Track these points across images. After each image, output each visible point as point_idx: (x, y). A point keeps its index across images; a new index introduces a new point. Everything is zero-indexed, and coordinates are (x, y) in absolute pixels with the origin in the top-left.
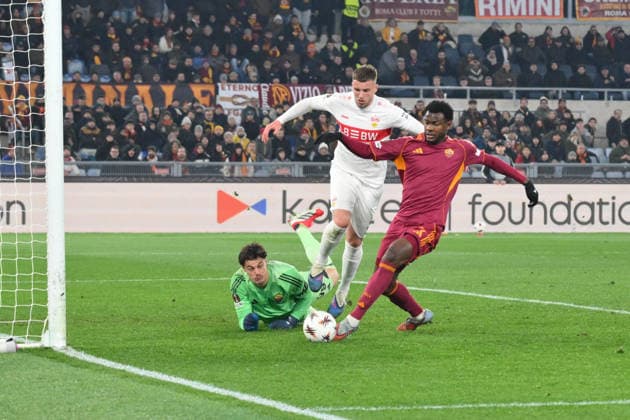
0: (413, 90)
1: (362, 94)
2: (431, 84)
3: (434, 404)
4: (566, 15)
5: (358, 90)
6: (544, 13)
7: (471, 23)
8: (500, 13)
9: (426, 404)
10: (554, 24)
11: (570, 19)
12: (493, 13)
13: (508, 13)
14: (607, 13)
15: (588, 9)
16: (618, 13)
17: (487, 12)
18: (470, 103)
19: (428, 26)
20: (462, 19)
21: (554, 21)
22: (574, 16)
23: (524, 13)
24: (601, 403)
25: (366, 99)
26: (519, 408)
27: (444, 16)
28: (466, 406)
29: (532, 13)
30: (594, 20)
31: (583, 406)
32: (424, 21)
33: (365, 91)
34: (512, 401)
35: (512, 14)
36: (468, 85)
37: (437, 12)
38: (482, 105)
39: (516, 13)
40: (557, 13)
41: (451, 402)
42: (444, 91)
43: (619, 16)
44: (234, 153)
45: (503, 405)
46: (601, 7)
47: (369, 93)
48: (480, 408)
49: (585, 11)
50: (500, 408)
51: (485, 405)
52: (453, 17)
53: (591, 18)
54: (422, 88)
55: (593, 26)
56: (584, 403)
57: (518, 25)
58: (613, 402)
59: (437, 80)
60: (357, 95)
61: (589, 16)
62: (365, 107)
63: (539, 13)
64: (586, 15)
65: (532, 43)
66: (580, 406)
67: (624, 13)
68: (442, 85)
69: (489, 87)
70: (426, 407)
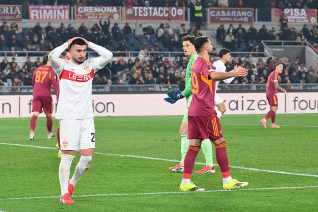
0: (2, 53)
2: (10, 50)
3: (16, 197)
4: (70, 18)
6: (60, 18)
7: (28, 22)
8: (41, 18)
9: (13, 197)
10: (65, 23)
11: (72, 20)
12: (38, 18)
13: (44, 18)
14: (89, 17)
15: (80, 16)
16: (94, 17)
17: (35, 17)
18: (27, 58)
19: (9, 24)
20: (24, 21)
21: (66, 21)
22: (74, 18)
23: (51, 18)
24: (91, 196)
26: (54, 199)
27: (15, 19)
28: (30, 198)
29: (55, 18)
30: (83, 21)
31: (84, 197)
32: (6, 21)
34: (51, 195)
35: (46, 18)
36: (27, 50)
37: (13, 17)
39: (48, 17)
40: (67, 17)
41: (24, 196)
42: (17, 53)
43: (95, 19)
45: (47, 197)
46: (86, 15)
48: (37, 199)
49: (79, 17)
50: (46, 198)
51: (39, 197)
52: (19, 20)
53: (82, 20)
54: (6, 52)
55: (83, 24)
56: (83, 196)
57: (49, 23)
58: (97, 195)
59: (13, 48)
61: (81, 19)
63: (58, 17)
64: (79, 18)
65: (55, 31)
66: (82, 197)
67: (97, 17)
68: (15, 50)
69: (38, 51)
70: (12, 199)
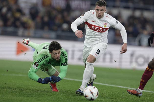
1: (100, 12)
5: (98, 10)
25: (101, 14)
33: (101, 10)
38: (138, 14)
44: (25, 26)
47: (103, 12)
60: (97, 12)
62: (101, 18)
